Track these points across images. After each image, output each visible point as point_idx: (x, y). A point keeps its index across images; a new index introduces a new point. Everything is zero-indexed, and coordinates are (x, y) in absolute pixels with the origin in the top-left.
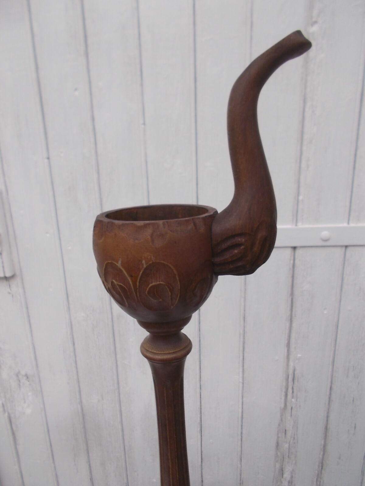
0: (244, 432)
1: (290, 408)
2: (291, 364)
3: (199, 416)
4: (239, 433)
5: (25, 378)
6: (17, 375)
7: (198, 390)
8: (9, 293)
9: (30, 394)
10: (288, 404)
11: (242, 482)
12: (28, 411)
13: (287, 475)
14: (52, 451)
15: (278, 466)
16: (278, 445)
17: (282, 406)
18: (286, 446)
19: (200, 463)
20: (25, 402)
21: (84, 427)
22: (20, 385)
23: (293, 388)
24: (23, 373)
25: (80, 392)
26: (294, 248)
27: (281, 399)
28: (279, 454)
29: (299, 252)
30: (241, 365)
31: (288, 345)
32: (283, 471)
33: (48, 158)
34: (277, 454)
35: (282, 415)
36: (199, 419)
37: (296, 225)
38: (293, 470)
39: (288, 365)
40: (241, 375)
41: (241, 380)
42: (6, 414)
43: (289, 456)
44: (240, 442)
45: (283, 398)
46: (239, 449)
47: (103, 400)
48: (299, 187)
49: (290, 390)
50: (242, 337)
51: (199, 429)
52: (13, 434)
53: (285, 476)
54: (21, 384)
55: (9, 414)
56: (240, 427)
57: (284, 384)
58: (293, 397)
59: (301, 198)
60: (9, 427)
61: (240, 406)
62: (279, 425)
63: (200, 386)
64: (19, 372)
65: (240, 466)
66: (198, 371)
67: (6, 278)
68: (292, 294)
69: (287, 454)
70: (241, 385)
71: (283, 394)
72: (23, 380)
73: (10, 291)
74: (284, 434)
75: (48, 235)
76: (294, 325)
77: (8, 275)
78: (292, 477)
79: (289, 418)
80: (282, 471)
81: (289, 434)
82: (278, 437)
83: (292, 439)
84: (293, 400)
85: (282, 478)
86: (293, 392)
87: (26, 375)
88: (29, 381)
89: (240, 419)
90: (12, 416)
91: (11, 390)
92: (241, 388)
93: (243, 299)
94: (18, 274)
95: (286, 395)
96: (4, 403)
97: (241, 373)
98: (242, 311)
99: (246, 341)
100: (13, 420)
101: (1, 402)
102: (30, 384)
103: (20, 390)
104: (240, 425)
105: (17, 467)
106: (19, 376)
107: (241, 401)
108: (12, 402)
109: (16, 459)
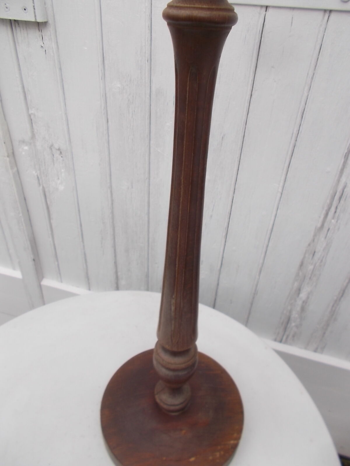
0: (270, 244)
1: (327, 229)
2: (343, 179)
3: (227, 220)
4: (265, 246)
5: (58, 152)
6: (51, 147)
7: (232, 193)
8: (42, 47)
9: (63, 170)
10: (326, 225)
11: (256, 292)
12: (61, 188)
13: (303, 295)
14: (82, 231)
15: (296, 285)
16: (302, 265)
17: (319, 225)
18: (311, 267)
19: (219, 268)
20: (58, 179)
21: (112, 213)
22: (53, 159)
23: (337, 208)
24: (56, 146)
25: (110, 175)
27: (320, 217)
28: (301, 274)
30: (285, 173)
34: (299, 273)
35: (315, 235)
36: (226, 224)
38: (311, 291)
39: (339, 181)
40: (281, 184)
41: (280, 190)
42: (41, 187)
43: (310, 277)
44: (263, 255)
45: (322, 217)
46: (261, 261)
47: (132, 188)
49: (333, 209)
50: (294, 138)
51: (224, 234)
52: (48, 208)
53: (301, 295)
54: (55, 159)
55: (43, 187)
56: (267, 240)
57: (328, 201)
58: (333, 218)
60: (43, 200)
61: (273, 218)
62: (309, 245)
63: (235, 189)
64: (52, 145)
65: (258, 277)
66: (235, 173)
67: (38, 24)
70: (279, 195)
71: (324, 212)
72: (57, 155)
73: (43, 45)
74: (311, 256)
77: (39, 20)
78: (308, 298)
79: (323, 239)
80: (299, 291)
81: (318, 256)
82: (304, 257)
83: (319, 261)
84: (333, 221)
85: (298, 297)
86: (335, 212)
87: (59, 149)
88: (62, 157)
89: (269, 232)
90: (46, 190)
91: (45, 163)
92: (278, 198)
93: (307, 88)
94: (51, 22)
95: (327, 214)
96: (39, 175)
97: (282, 182)
98: (303, 103)
99: (298, 144)
100: (47, 194)
101: (36, 174)
102: (63, 160)
103: (54, 165)
104: (267, 237)
105: (51, 240)
106: (53, 150)
107: (275, 213)
108: (46, 176)
109: (50, 232)
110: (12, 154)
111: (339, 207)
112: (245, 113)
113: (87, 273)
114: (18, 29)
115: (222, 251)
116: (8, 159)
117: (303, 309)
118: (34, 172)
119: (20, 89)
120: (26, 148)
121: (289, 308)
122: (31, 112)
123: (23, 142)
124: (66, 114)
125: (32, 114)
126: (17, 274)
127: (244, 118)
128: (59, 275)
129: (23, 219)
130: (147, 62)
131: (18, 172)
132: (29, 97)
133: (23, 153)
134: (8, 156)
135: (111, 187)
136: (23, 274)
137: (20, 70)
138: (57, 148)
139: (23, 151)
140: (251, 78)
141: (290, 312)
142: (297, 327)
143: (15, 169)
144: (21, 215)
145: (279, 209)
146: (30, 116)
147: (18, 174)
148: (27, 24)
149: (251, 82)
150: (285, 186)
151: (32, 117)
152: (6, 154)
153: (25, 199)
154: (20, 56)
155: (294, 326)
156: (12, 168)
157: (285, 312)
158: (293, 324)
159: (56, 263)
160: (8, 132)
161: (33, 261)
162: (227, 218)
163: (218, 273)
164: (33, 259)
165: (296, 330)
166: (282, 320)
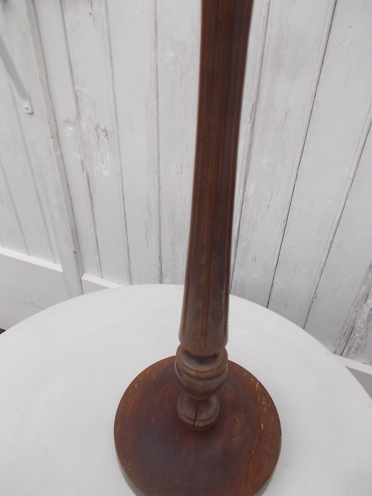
0: (335, 240)
3: (286, 212)
4: (329, 242)
5: (104, 134)
6: (97, 128)
7: (294, 179)
8: (91, 14)
9: (108, 154)
11: (315, 296)
12: (106, 173)
14: (126, 222)
15: (364, 288)
19: (274, 266)
20: (103, 163)
21: (159, 201)
22: (98, 142)
24: (102, 127)
25: (159, 159)
30: (358, 154)
32: (368, 296)
34: (368, 275)
36: (285, 216)
40: (353, 169)
41: (351, 176)
42: (85, 173)
44: (326, 253)
46: (324, 260)
47: (182, 173)
52: (91, 196)
53: (369, 302)
54: (100, 141)
55: (87, 173)
56: (332, 234)
60: (87, 187)
61: (340, 209)
63: (297, 175)
64: (98, 126)
65: (319, 279)
66: (298, 156)
70: (350, 181)
72: (102, 135)
73: (91, 12)
85: (365, 304)
87: (105, 130)
88: (108, 139)
89: (335, 225)
90: (90, 176)
91: (90, 146)
92: (348, 186)
96: (83, 159)
97: (354, 166)
100: (91, 180)
101: (80, 158)
102: (109, 142)
103: (99, 147)
104: (332, 232)
105: (93, 231)
106: (98, 131)
107: (343, 203)
108: (91, 160)
109: (92, 223)
110: (56, 136)
112: (314, 84)
113: (129, 269)
115: (279, 247)
116: (51, 141)
118: (78, 156)
119: (66, 63)
120: (71, 129)
121: (354, 316)
122: (77, 88)
123: (68, 122)
124: (113, 89)
125: (78, 90)
126: (58, 267)
127: (313, 90)
128: (100, 271)
129: (65, 208)
131: (62, 155)
132: (75, 72)
133: (68, 135)
134: (52, 138)
135: (158, 172)
136: (63, 268)
137: (67, 40)
138: (103, 128)
139: (68, 131)
140: (324, 41)
141: (355, 320)
142: (361, 338)
143: (59, 152)
144: (63, 203)
145: (348, 199)
146: (75, 93)
147: (61, 159)
149: (323, 46)
150: (358, 170)
151: (78, 94)
152: (50, 135)
153: (68, 186)
154: (68, 26)
155: (359, 337)
156: (55, 151)
157: (348, 320)
158: (357, 335)
159: (98, 257)
160: (52, 111)
161: (74, 254)
162: (286, 209)
163: (272, 273)
164: (75, 252)
165: (360, 342)
166: (344, 329)
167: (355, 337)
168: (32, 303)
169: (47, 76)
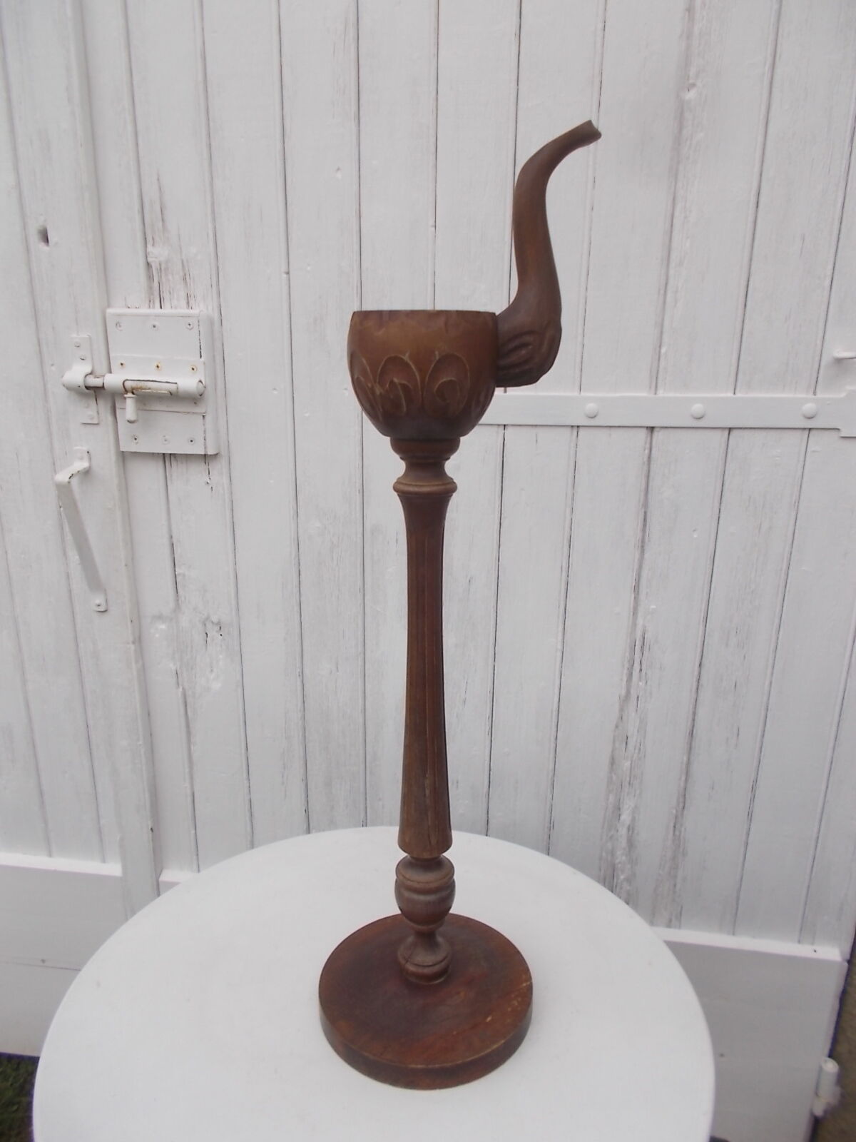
1: (636, 697)
2: (640, 621)
4: (553, 739)
5: (217, 628)
6: (205, 621)
7: (491, 660)
8: (207, 484)
9: (221, 656)
10: (632, 691)
11: (552, 825)
12: (216, 686)
13: (626, 817)
14: (247, 759)
15: (611, 798)
16: (613, 762)
17: (623, 692)
18: (627, 764)
20: (212, 671)
21: (304, 718)
22: (206, 640)
23: (641, 664)
24: (215, 619)
25: (302, 655)
26: (652, 429)
27: (622, 680)
28: (614, 777)
29: (658, 436)
30: (561, 621)
31: (636, 589)
33: (288, 273)
34: (611, 778)
35: (622, 710)
36: (489, 711)
37: (656, 394)
38: (636, 807)
39: (634, 624)
40: (560, 638)
41: (560, 647)
42: (181, 689)
43: (630, 781)
45: (625, 679)
46: (551, 766)
47: (337, 670)
48: (662, 333)
49: (637, 666)
50: (564, 574)
51: (488, 728)
52: (188, 726)
53: (623, 817)
54: (209, 639)
56: (554, 727)
57: (628, 655)
58: (640, 679)
59: (663, 350)
60: (182, 713)
61: (556, 691)
62: (617, 727)
63: (495, 656)
64: (208, 618)
65: (551, 796)
66: (492, 631)
67: (205, 457)
68: (646, 504)
69: (628, 779)
70: (559, 654)
72: (213, 633)
73: (208, 481)
74: (624, 744)
75: (275, 392)
76: (647, 555)
77: (210, 452)
78: (633, 819)
79: (633, 714)
80: (618, 809)
81: (632, 742)
82: (614, 749)
83: (637, 751)
84: (641, 684)
85: (619, 821)
86: (641, 670)
87: (218, 623)
88: (222, 635)
89: (555, 714)
90: (189, 693)
91: (192, 647)
92: (559, 659)
93: (568, 510)
94: (224, 452)
95: (630, 675)
96: (178, 669)
97: (560, 634)
98: (567, 529)
99: (570, 579)
100: (189, 700)
101: (173, 668)
102: (223, 640)
103: (207, 649)
104: (553, 724)
105: (187, 785)
106: (207, 625)
107: (558, 682)
108: (192, 669)
109: (187, 770)
110: (139, 640)
111: (643, 661)
112: (496, 547)
114: (174, 463)
115: (488, 759)
116: (131, 647)
117: (631, 843)
118: (171, 666)
119: (166, 541)
120: (163, 627)
121: (609, 845)
122: (178, 571)
123: (160, 617)
124: (235, 570)
125: (179, 574)
127: (495, 554)
128: (196, 858)
129: (142, 751)
130: (358, 493)
131: (143, 665)
132: (178, 551)
133: (157, 635)
134: (134, 643)
135: (302, 674)
136: (124, 868)
137: (169, 514)
139: (158, 632)
140: (498, 503)
141: (613, 853)
142: (628, 880)
143: (140, 664)
144: (141, 742)
146: (175, 578)
147: (143, 672)
148: (188, 457)
150: (565, 640)
151: (179, 579)
152: (131, 639)
155: (624, 879)
156: (137, 662)
157: (604, 854)
158: (622, 877)
159: (193, 832)
160: (137, 605)
161: (150, 832)
162: (488, 702)
163: (485, 800)
164: (152, 829)
165: (628, 888)
166: (603, 871)
167: (619, 881)
168: (43, 961)
169: (133, 559)
